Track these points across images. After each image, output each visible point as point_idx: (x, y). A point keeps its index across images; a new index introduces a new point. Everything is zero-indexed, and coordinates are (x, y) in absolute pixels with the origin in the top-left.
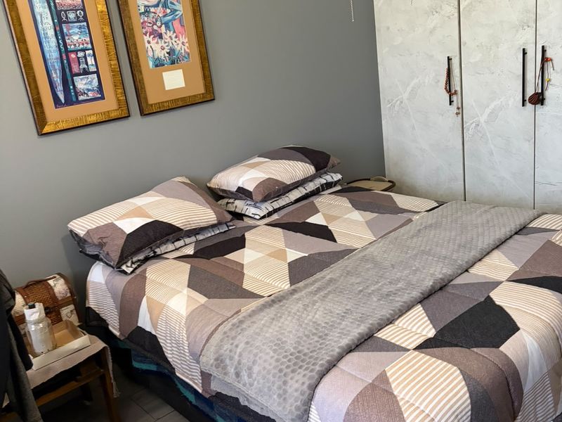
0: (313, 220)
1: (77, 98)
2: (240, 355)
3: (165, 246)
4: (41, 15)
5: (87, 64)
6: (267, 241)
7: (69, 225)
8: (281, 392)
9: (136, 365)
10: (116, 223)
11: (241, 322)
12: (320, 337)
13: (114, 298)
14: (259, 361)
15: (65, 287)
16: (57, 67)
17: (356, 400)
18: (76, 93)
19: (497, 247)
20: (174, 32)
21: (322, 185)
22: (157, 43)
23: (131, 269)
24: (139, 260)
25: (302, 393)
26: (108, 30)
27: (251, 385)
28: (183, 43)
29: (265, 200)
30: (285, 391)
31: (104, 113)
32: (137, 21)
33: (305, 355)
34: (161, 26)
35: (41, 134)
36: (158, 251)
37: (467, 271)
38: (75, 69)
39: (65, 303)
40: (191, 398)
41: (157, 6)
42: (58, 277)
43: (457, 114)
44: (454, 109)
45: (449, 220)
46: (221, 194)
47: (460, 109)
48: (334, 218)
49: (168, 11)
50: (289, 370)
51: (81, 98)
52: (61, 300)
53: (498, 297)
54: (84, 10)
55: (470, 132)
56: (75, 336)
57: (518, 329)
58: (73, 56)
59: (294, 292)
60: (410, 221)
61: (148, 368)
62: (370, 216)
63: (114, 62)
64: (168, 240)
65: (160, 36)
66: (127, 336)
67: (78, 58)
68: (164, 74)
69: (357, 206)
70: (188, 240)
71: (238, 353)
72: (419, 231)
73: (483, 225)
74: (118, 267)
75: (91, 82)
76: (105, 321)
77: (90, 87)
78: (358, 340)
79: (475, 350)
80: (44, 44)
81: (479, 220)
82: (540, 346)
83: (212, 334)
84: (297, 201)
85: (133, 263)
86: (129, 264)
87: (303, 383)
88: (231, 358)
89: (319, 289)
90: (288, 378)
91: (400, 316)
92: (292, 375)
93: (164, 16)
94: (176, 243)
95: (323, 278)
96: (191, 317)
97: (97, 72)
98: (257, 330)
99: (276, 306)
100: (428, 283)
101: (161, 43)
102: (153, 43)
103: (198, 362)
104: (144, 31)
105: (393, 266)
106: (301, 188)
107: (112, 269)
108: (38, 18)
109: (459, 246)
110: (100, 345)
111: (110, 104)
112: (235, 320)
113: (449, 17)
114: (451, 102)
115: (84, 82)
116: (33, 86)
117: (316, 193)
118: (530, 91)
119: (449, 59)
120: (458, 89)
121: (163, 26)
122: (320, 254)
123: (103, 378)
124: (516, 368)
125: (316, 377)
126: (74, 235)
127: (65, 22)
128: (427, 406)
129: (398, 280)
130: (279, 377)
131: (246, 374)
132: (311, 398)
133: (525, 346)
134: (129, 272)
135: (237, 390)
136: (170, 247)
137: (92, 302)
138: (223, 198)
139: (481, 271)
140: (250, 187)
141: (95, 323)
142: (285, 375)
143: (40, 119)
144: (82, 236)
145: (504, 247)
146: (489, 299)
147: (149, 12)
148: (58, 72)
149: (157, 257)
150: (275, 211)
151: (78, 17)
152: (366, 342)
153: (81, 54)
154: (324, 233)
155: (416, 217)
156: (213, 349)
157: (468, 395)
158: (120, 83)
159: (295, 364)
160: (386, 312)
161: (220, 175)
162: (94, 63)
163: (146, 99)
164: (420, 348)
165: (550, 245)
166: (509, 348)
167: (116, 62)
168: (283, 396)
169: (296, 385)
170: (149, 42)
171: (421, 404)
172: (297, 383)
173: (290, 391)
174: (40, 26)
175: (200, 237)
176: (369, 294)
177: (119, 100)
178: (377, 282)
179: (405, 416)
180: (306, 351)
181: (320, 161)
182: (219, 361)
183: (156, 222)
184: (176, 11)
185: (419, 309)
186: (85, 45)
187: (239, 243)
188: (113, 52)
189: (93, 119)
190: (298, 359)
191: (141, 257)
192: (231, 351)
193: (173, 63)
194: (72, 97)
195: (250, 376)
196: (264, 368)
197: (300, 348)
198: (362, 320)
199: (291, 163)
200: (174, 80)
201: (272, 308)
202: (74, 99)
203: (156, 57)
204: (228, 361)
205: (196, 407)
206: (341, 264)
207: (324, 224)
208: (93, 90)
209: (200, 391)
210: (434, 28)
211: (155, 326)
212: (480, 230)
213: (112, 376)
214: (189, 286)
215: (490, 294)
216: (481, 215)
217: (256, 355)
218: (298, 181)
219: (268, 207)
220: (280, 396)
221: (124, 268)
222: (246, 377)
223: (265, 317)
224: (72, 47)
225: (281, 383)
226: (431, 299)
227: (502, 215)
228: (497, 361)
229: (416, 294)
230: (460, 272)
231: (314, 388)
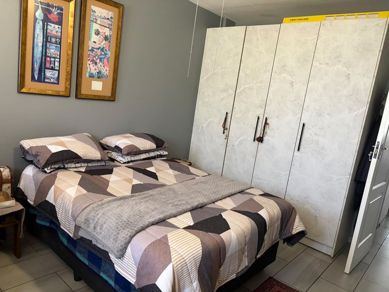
0: (149, 169)
1: (44, 80)
2: (98, 219)
3: (70, 164)
4: (38, 35)
5: (54, 65)
6: (124, 173)
7: (21, 142)
8: (115, 237)
9: (38, 221)
10: (47, 146)
11: (103, 204)
12: (140, 217)
13: (36, 184)
14: (107, 223)
15: (9, 173)
16: (38, 62)
17: (150, 245)
18: (45, 77)
19: (229, 196)
20: (103, 64)
21: (158, 155)
22: (94, 66)
23: (50, 171)
24: (55, 168)
25: (126, 239)
26: (70, 52)
27: (101, 233)
28: (106, 70)
29: (128, 154)
30: (117, 237)
31: (57, 91)
32: (86, 53)
33: (131, 223)
34: (97, 59)
35: (19, 92)
36: (66, 166)
37: (214, 203)
38: (48, 65)
39: (7, 182)
40: (65, 241)
41: (98, 49)
42: (6, 167)
43: (225, 138)
44: (224, 136)
45: (212, 181)
46: (106, 147)
47: (227, 137)
48: (160, 170)
49: (103, 53)
50: (121, 228)
51: (46, 80)
52: (5, 180)
53: (225, 215)
54: (61, 39)
55: (230, 148)
56: (7, 199)
57: (230, 229)
58: (48, 59)
59: (133, 196)
60: (195, 178)
61: (44, 224)
62: (177, 173)
63: (69, 68)
64: (73, 161)
65: (96, 64)
66: (38, 204)
67: (51, 61)
68: (93, 81)
69: (172, 167)
70: (83, 165)
71: (97, 218)
72: (197, 183)
73: (225, 186)
74: (42, 169)
75: (54, 75)
76: (26, 196)
77: (53, 77)
78: (158, 220)
79: (209, 233)
80: (35, 49)
81: (224, 185)
82: (237, 237)
83: (86, 207)
84: (144, 159)
85: (51, 168)
86: (49, 168)
87: (127, 235)
88: (93, 220)
89: (145, 198)
90: (120, 232)
91: (179, 215)
92: (122, 230)
93: (100, 55)
94: (76, 164)
95: (148, 193)
96: (77, 199)
97: (59, 71)
98: (110, 209)
99: (122, 200)
100: (196, 204)
101: (95, 67)
102: (91, 66)
103: (75, 221)
104: (88, 59)
105: (182, 194)
106: (147, 154)
107: (38, 169)
108: (36, 36)
109: (213, 192)
110: (20, 207)
111: (61, 88)
112: (100, 203)
113: (231, 95)
114: (224, 133)
115: (50, 73)
116: (22, 67)
117: (154, 158)
118: (258, 135)
119: (227, 113)
120: (228, 127)
121: (99, 59)
122: (149, 184)
123: (16, 226)
124: (225, 245)
125: (134, 232)
126: (22, 147)
127: (49, 42)
128: (182, 252)
129: (183, 200)
130: (116, 231)
131: (99, 228)
132: (129, 242)
133: (231, 236)
134: (48, 172)
135: (93, 236)
136: (73, 165)
137: (22, 185)
138: (106, 149)
139: (220, 204)
140: (122, 147)
141: (20, 197)
142: (119, 230)
143: (21, 84)
144: (26, 149)
145: (232, 197)
146: (221, 215)
147: (93, 51)
148: (38, 64)
149: (65, 168)
150: (132, 161)
151: (57, 42)
152: (162, 222)
153: (52, 59)
154: (154, 176)
155: (197, 178)
156: (85, 214)
157: (201, 251)
158: (69, 79)
159: (125, 226)
160: (174, 211)
161: (108, 138)
162: (58, 65)
163: (80, 91)
164: (185, 228)
165: (252, 200)
166: (224, 235)
167: (70, 69)
168: (116, 240)
169: (123, 235)
170: (89, 65)
171: (180, 251)
172: (124, 234)
173: (119, 237)
174: (36, 40)
175: (90, 165)
176: (168, 203)
177: (66, 87)
178: (173, 200)
179: (172, 254)
180: (132, 221)
181: (160, 144)
182: (87, 221)
183: (69, 150)
184: (107, 54)
185: (189, 213)
186: (56, 56)
187: (110, 172)
188: (70, 64)
189: (50, 92)
190: (127, 224)
191: (57, 166)
192: (94, 216)
193: (99, 78)
194: (41, 79)
195: (101, 229)
196: (109, 226)
197: (129, 220)
198: (162, 213)
199: (145, 140)
200: (97, 86)
201: (120, 201)
202: (43, 80)
203: (91, 72)
204: (91, 221)
205: (66, 247)
206: (158, 189)
207: (155, 172)
208: (54, 78)
209: (72, 236)
210: (223, 98)
211: (55, 200)
212: (224, 188)
213: (22, 225)
214: (78, 184)
215: (222, 214)
216: (226, 182)
217: (106, 220)
218: (146, 150)
219: (128, 158)
220: (114, 239)
221: (46, 169)
222: (99, 229)
223: (115, 204)
224: (49, 55)
225: (116, 233)
226: (195, 211)
227: (235, 184)
228: (217, 240)
229: (189, 207)
230: (211, 202)
231: (132, 237)
